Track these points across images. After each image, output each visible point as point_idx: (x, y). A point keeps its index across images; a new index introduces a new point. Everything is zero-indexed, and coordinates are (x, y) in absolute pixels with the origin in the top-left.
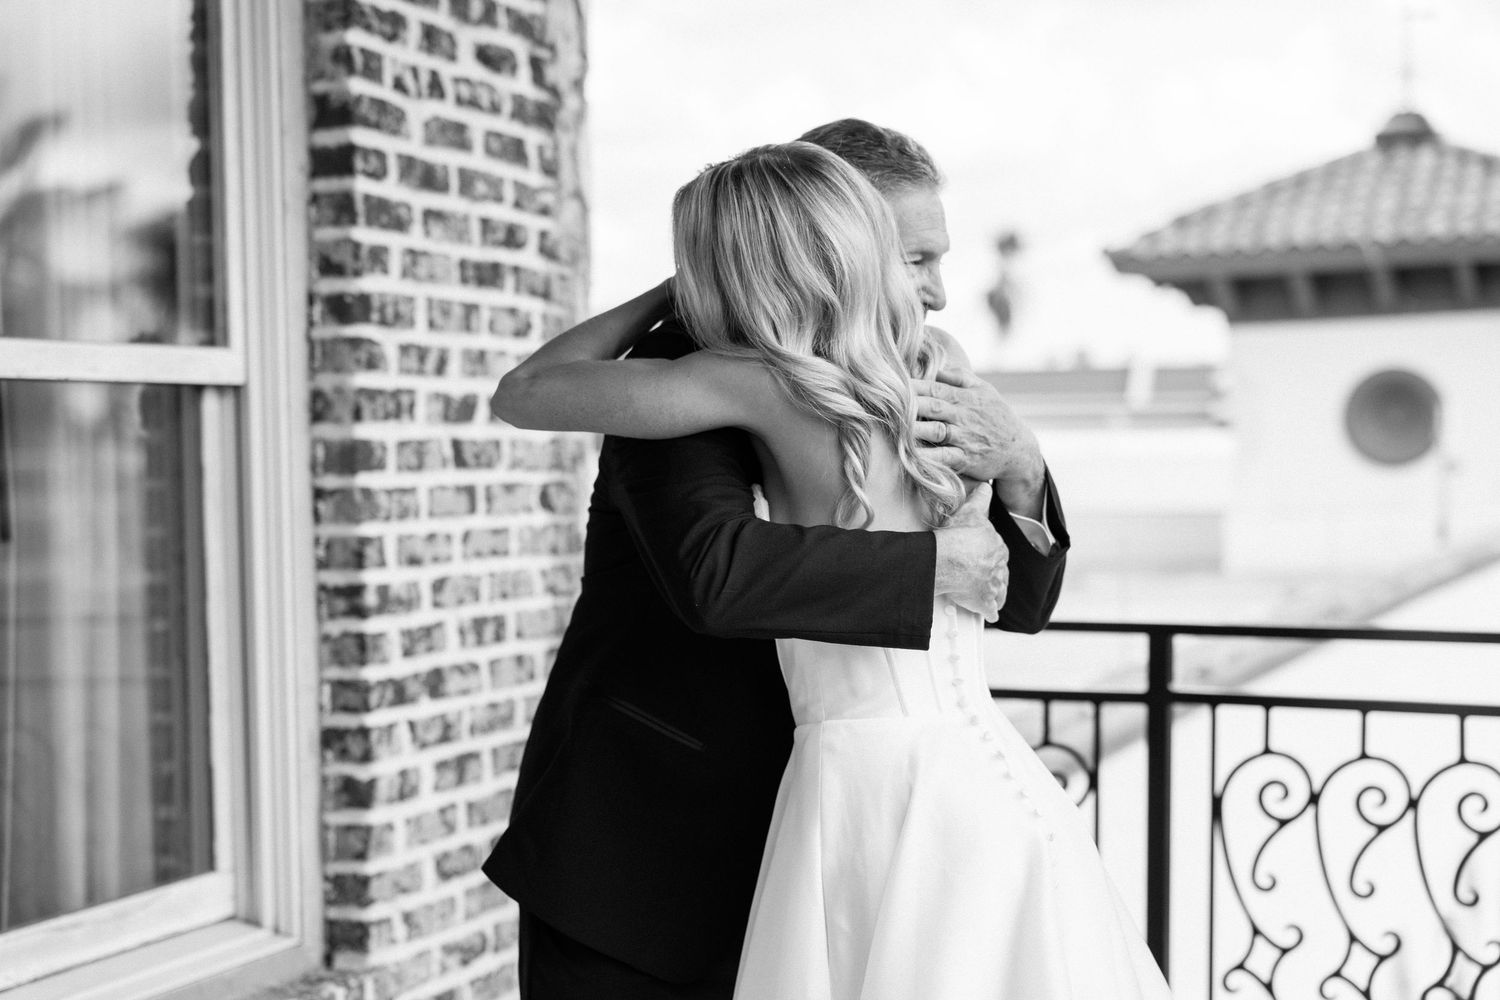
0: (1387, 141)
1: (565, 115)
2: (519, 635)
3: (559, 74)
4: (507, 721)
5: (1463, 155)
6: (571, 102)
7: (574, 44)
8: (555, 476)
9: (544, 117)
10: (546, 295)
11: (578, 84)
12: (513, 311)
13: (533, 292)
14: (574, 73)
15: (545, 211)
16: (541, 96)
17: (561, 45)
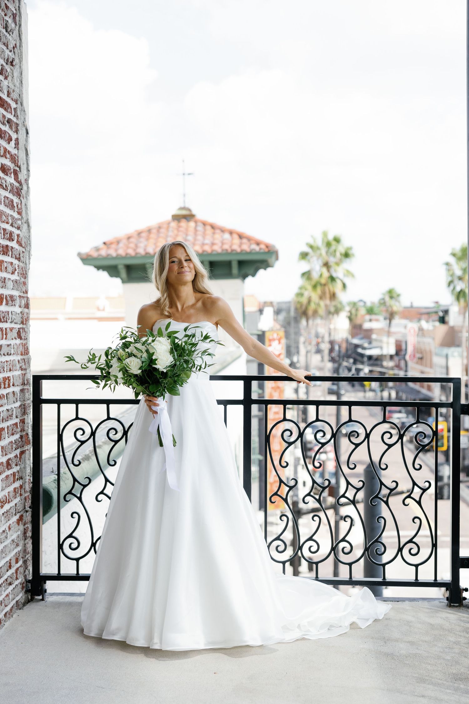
0: (177, 218)
1: (24, 192)
2: (13, 385)
3: (22, 177)
4: (10, 417)
5: (204, 224)
6: (25, 188)
7: (25, 166)
8: (21, 326)
9: (18, 193)
10: (19, 259)
11: (27, 180)
12: (12, 263)
13: (16, 258)
14: (26, 177)
15: (18, 228)
16: (17, 185)
17: (22, 167)
